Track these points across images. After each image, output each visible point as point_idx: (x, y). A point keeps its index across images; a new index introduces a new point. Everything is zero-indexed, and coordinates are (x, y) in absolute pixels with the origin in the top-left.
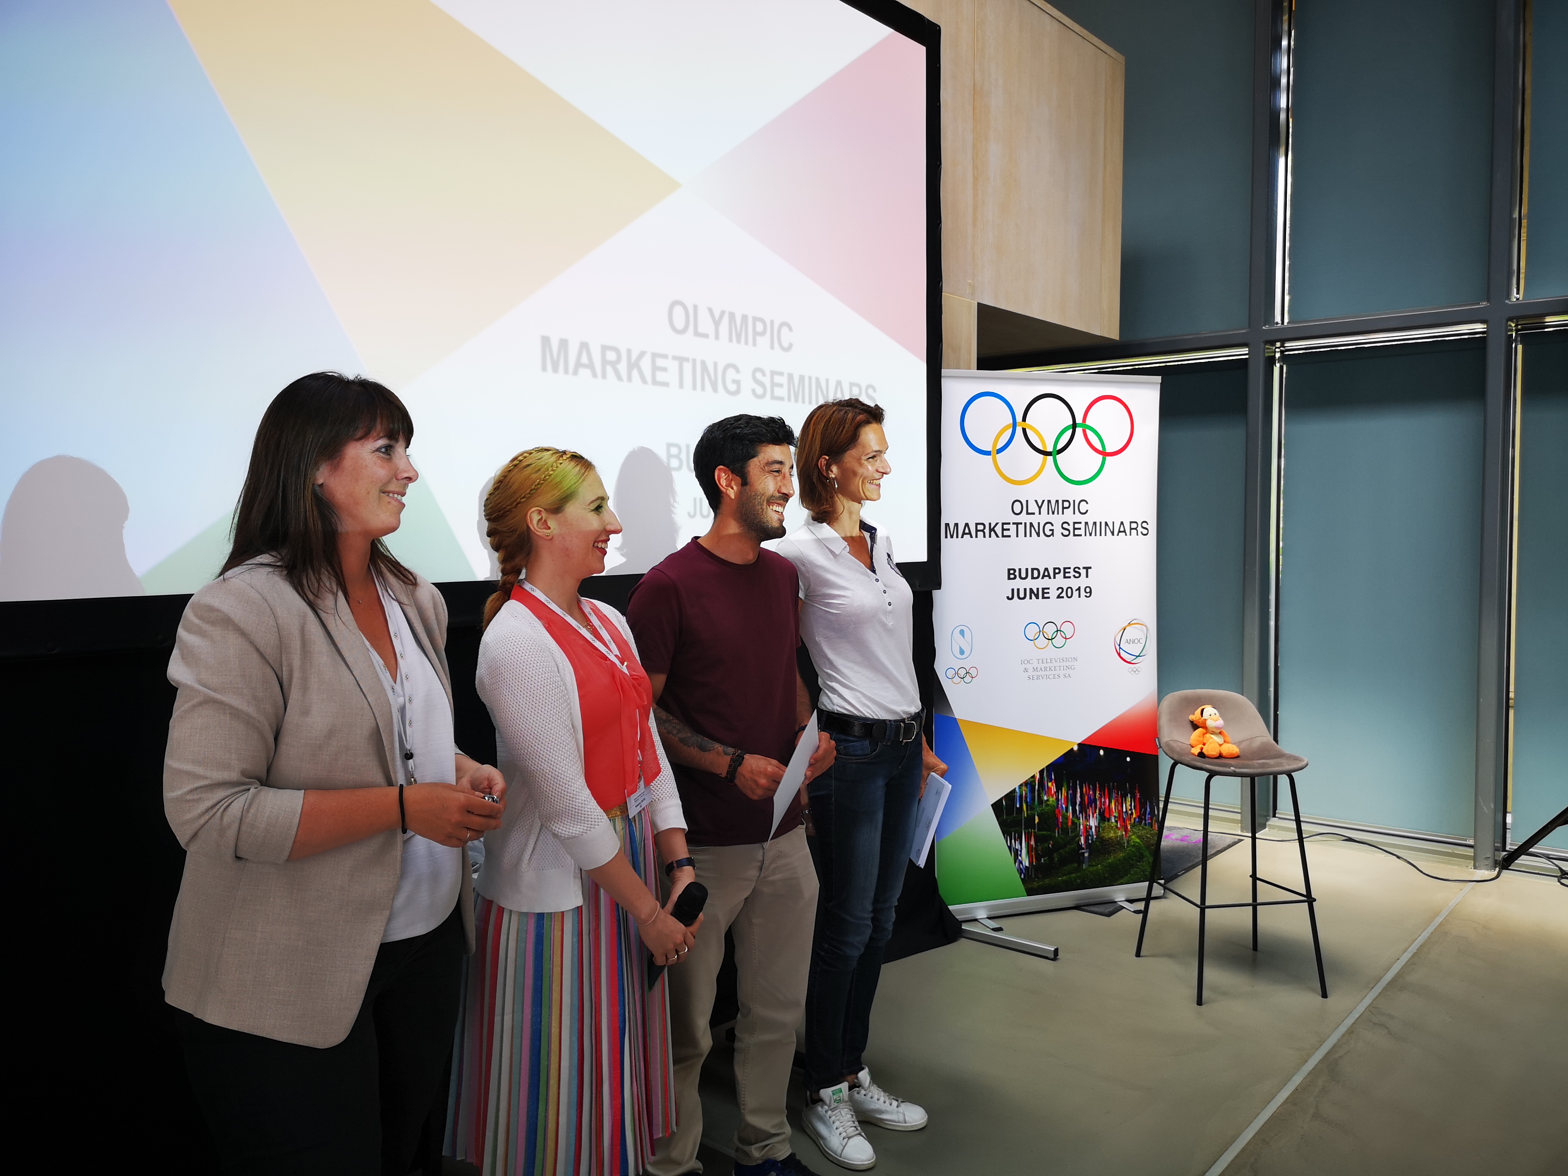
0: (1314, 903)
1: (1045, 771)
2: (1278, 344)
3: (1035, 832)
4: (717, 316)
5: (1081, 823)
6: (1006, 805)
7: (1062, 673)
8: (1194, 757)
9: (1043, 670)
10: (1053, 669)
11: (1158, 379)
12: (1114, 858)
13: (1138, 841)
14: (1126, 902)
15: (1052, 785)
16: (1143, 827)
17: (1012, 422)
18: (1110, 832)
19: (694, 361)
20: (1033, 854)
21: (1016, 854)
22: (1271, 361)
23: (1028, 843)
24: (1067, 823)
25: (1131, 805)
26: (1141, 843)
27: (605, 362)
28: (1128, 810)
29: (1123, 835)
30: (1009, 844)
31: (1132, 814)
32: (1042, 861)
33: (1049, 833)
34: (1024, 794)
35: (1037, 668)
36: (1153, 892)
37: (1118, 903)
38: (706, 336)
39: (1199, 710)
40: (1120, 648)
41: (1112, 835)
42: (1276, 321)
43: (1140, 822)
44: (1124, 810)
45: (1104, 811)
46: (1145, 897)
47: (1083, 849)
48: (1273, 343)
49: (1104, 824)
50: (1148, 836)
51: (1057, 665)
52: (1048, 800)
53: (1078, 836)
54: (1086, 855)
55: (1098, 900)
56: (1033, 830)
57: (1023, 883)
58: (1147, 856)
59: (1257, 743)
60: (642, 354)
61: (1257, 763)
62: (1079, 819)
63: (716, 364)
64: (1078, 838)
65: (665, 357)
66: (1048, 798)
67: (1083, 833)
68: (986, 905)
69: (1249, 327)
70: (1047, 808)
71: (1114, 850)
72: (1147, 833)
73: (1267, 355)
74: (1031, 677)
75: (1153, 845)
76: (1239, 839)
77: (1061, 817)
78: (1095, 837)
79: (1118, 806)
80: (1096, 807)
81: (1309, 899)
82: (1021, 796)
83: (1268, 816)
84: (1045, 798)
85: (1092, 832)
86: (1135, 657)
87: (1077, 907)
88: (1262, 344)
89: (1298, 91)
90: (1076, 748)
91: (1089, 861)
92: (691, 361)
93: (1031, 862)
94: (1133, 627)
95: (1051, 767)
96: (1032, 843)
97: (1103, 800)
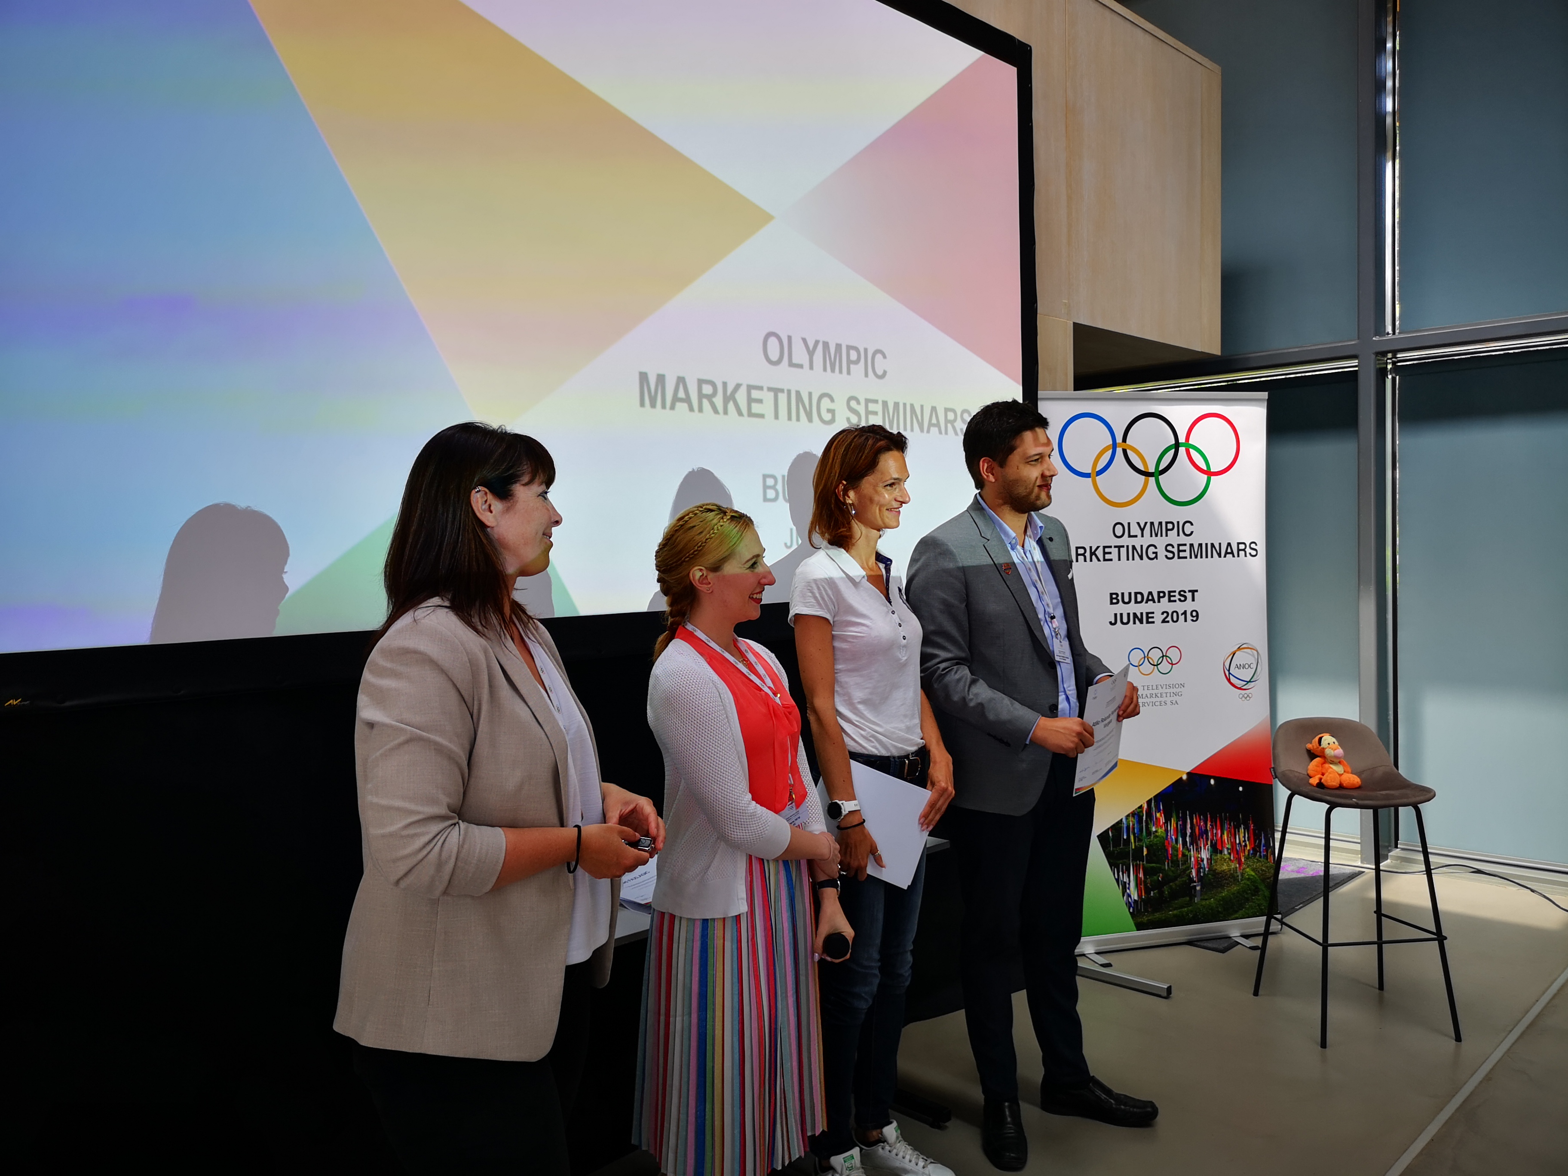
0: (1445, 941)
1: (1153, 801)
2: (1390, 355)
3: (1143, 864)
4: (811, 347)
5: (1192, 856)
6: (1112, 836)
7: (1168, 700)
8: (1313, 788)
9: (1149, 697)
10: (1159, 695)
11: (1265, 395)
12: (1227, 891)
13: (1253, 874)
14: (1240, 937)
15: (1161, 816)
16: (1257, 859)
17: (1111, 443)
18: (1223, 864)
19: (789, 391)
20: (1142, 886)
21: (1125, 887)
22: (1382, 373)
23: (1137, 875)
24: (1177, 856)
25: (1244, 837)
26: (1256, 876)
27: (701, 396)
28: (1242, 842)
29: (1236, 868)
30: (1116, 877)
31: (1246, 845)
33: (1158, 865)
34: (1131, 825)
36: (1271, 928)
37: (1232, 938)
38: (800, 366)
39: (1317, 739)
40: (1230, 673)
41: (1225, 867)
42: (1386, 332)
43: (1255, 854)
44: (1238, 842)
45: (1216, 843)
46: (1263, 932)
47: (1195, 882)
48: (1384, 354)
49: (1216, 856)
50: (1263, 868)
51: (1164, 692)
52: (1156, 831)
53: (1189, 868)
54: (1198, 888)
55: (1208, 935)
56: (1141, 862)
57: (1133, 917)
58: (1263, 890)
59: (1379, 772)
60: (738, 386)
61: (1382, 794)
62: (1190, 851)
63: (810, 394)
64: (1189, 871)
65: (760, 388)
66: (1157, 829)
67: (1195, 865)
68: (1097, 939)
69: (1358, 339)
70: (1155, 840)
71: (1228, 884)
72: (1262, 866)
73: (1378, 366)
75: (1268, 878)
76: (1359, 871)
77: (1170, 848)
78: (1207, 869)
79: (1230, 837)
80: (1207, 839)
81: (1440, 938)
82: (1128, 827)
83: (1390, 846)
84: (1154, 829)
85: (1204, 864)
86: (1246, 683)
87: (1190, 943)
88: (1373, 356)
89: (1404, 94)
90: (1185, 777)
91: (1201, 896)
92: (786, 391)
93: (1140, 896)
94: (1243, 652)
95: (1159, 797)
96: (1141, 875)
97: (1215, 832)
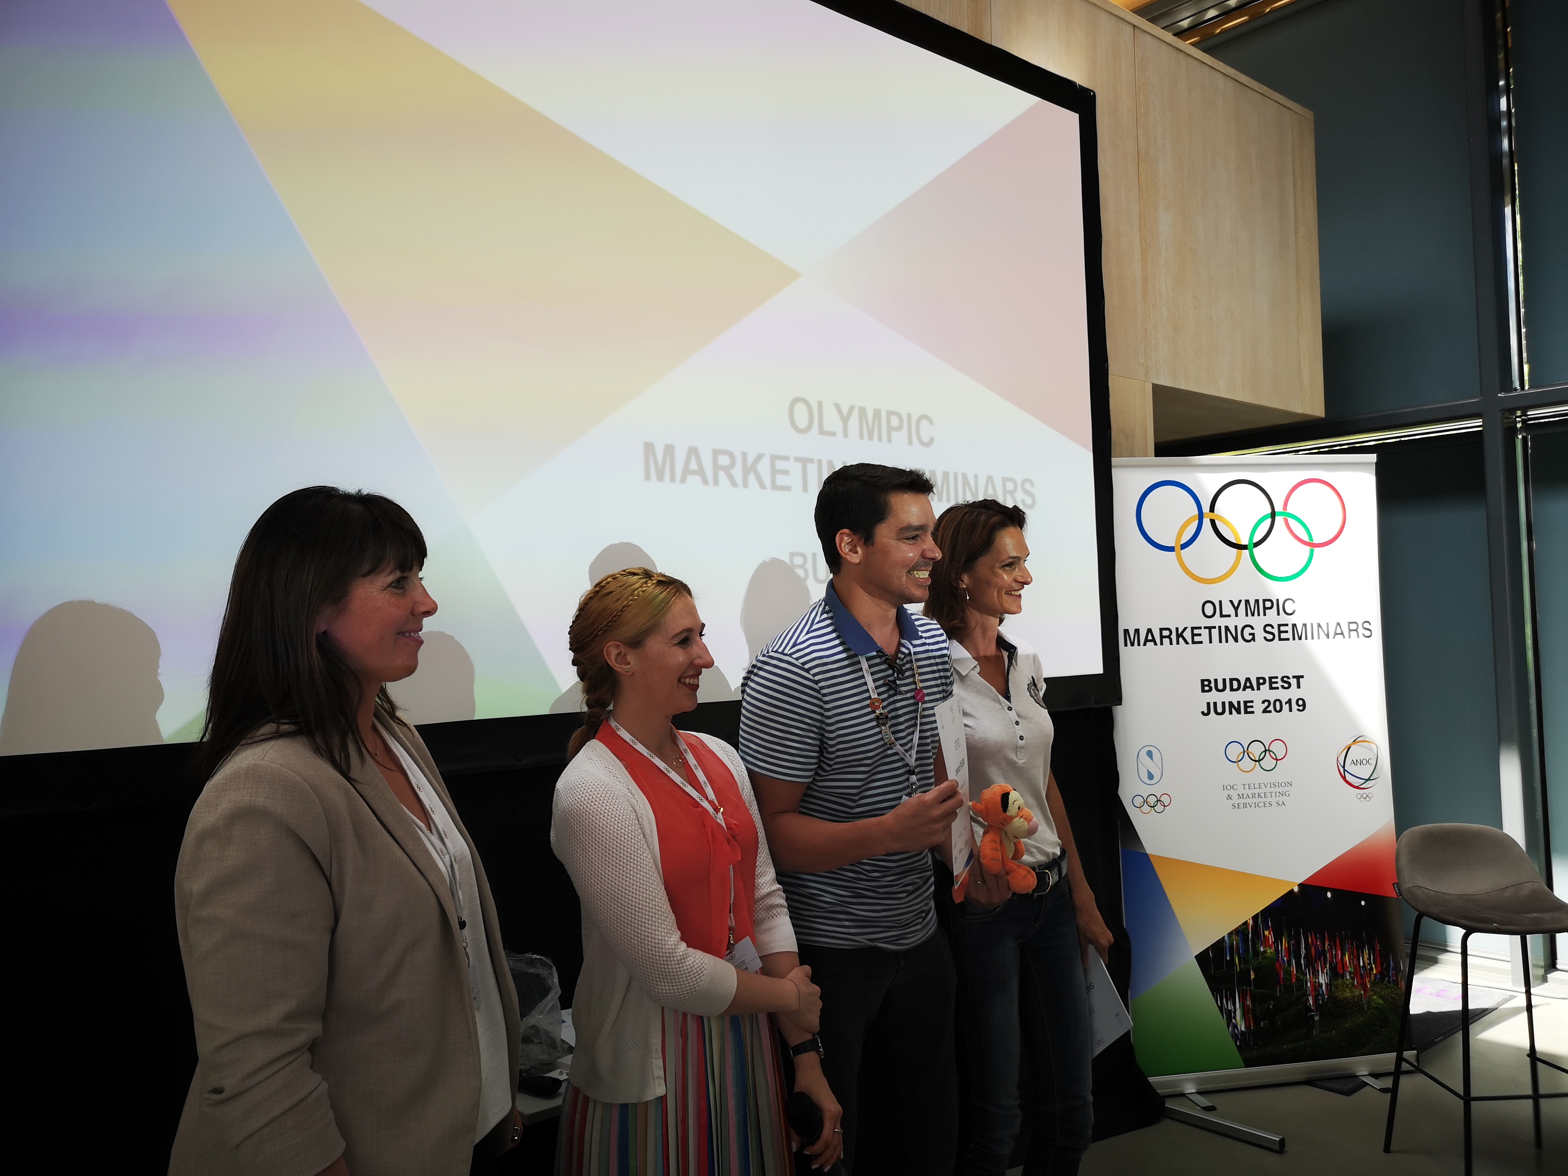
1: (1260, 917)
2: (1519, 413)
4: (845, 412)
5: (1308, 980)
6: (1213, 957)
7: (1274, 800)
9: (1251, 797)
10: (1263, 795)
11: (1373, 458)
12: (1351, 1022)
13: (1381, 1002)
14: (1369, 1076)
15: (1270, 933)
16: (1386, 985)
17: (1197, 513)
18: (1345, 991)
20: (1250, 1016)
21: (1229, 1016)
22: (1511, 432)
23: (1243, 1002)
24: (1291, 980)
25: (1369, 959)
26: (1385, 1005)
27: (716, 467)
28: (1367, 965)
29: (1362, 995)
30: (1219, 1005)
31: (1372, 969)
32: (1262, 1026)
33: (1268, 991)
34: (1235, 944)
35: (1243, 794)
36: (1403, 1066)
37: (1360, 1077)
38: (833, 434)
40: (1345, 770)
41: (1348, 994)
42: (1514, 387)
43: (1382, 979)
44: (1362, 964)
45: (1336, 966)
47: (1312, 1011)
48: (1513, 411)
49: (1337, 981)
50: (1394, 996)
51: (1268, 792)
52: (1265, 952)
53: (1305, 995)
54: (1317, 1018)
55: (1333, 1073)
56: (1248, 987)
57: (1240, 1052)
58: (1392, 1021)
59: (1526, 890)
60: (760, 457)
61: (1532, 918)
62: (1305, 975)
64: (1305, 998)
65: (786, 458)
66: (1265, 949)
67: (1311, 991)
68: (1193, 1077)
69: (1482, 395)
70: (1264, 962)
71: (1352, 1013)
72: (1392, 993)
73: (1505, 425)
74: (1237, 806)
75: (1397, 1010)
76: (1509, 995)
77: (1282, 972)
78: (1326, 997)
79: (1353, 960)
80: (1325, 961)
82: (1231, 946)
83: (1548, 969)
84: (1262, 949)
85: (1323, 990)
86: (1365, 781)
87: (1309, 1082)
88: (1499, 414)
89: (1520, 133)
90: (1296, 889)
91: (1320, 1027)
93: (1247, 1026)
94: (1359, 745)
95: (1267, 912)
96: (1248, 1003)
97: (1334, 953)
